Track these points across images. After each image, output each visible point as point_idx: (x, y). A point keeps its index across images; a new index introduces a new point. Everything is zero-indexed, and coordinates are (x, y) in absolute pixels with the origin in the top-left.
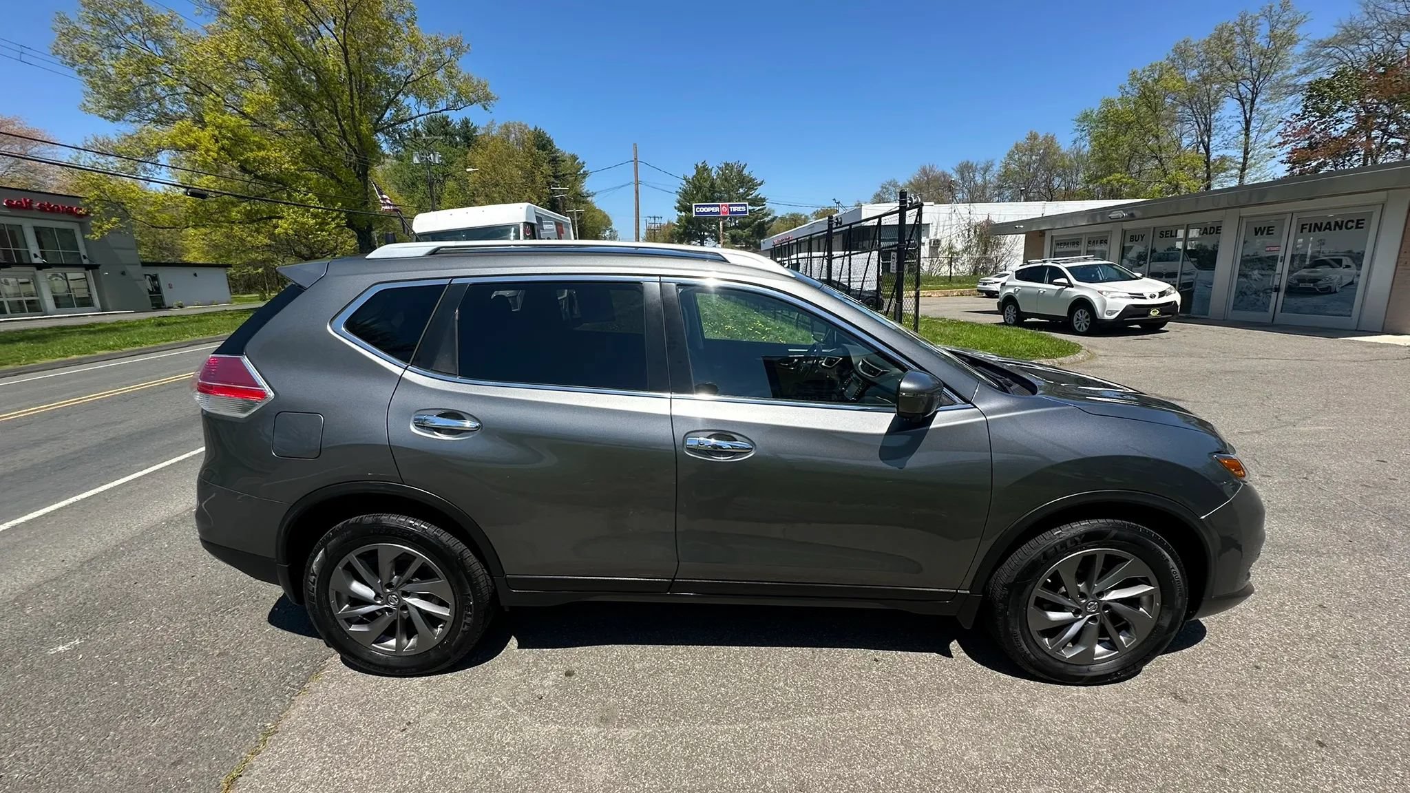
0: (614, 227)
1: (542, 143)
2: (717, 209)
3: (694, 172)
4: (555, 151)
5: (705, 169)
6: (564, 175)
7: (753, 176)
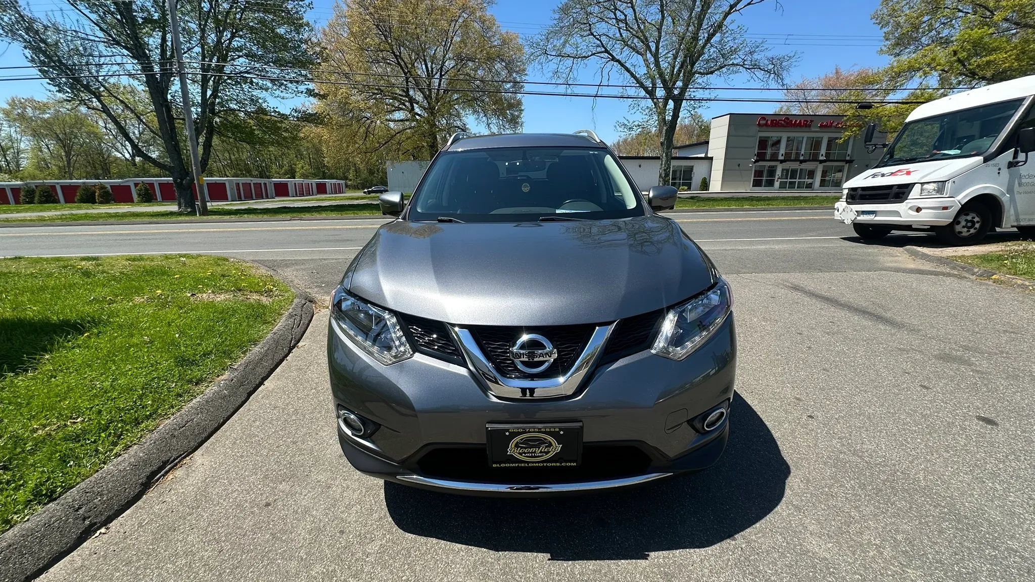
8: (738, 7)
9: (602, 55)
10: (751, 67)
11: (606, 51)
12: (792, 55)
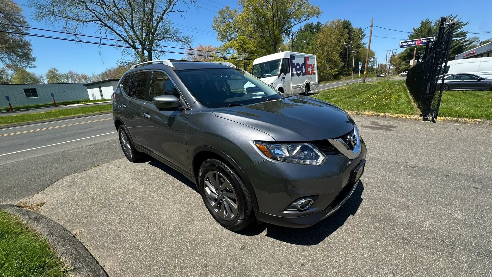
0: (375, 57)
1: (346, 25)
2: (414, 42)
3: (420, 25)
4: (351, 28)
5: (427, 22)
6: (353, 37)
7: (460, 21)
8: (167, 11)
9: (97, 22)
10: (176, 39)
11: (100, 20)
12: (191, 36)
